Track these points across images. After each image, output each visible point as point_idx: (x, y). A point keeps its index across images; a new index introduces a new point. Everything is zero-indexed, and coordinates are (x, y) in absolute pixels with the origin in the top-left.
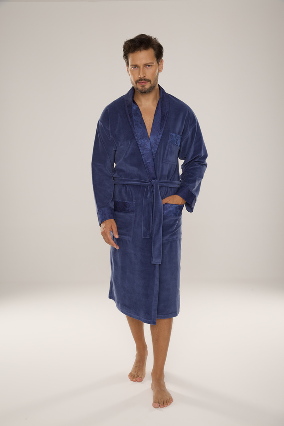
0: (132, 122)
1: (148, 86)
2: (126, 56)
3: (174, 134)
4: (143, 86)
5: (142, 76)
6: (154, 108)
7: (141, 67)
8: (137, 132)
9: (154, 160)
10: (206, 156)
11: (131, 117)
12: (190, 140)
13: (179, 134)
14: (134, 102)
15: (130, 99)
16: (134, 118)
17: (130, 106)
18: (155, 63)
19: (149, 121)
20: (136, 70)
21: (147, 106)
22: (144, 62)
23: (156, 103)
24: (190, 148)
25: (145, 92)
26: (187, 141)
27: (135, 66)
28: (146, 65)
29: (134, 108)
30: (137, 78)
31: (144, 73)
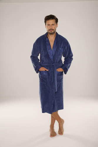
0: (46, 44)
1: (53, 31)
2: (45, 22)
3: (61, 48)
4: (51, 32)
5: (51, 28)
6: (54, 40)
7: (51, 25)
8: (48, 47)
9: (53, 57)
10: (72, 56)
11: (46, 42)
12: (66, 50)
13: (62, 48)
14: (47, 37)
15: (46, 36)
16: (47, 43)
17: (46, 39)
18: (55, 24)
19: (52, 44)
20: (49, 26)
21: (52, 39)
22: (52, 23)
23: (55, 38)
24: (67, 53)
25: (51, 34)
26: (65, 50)
27: (49, 25)
28: (53, 25)
29: (47, 39)
30: (49, 29)
31: (52, 27)
